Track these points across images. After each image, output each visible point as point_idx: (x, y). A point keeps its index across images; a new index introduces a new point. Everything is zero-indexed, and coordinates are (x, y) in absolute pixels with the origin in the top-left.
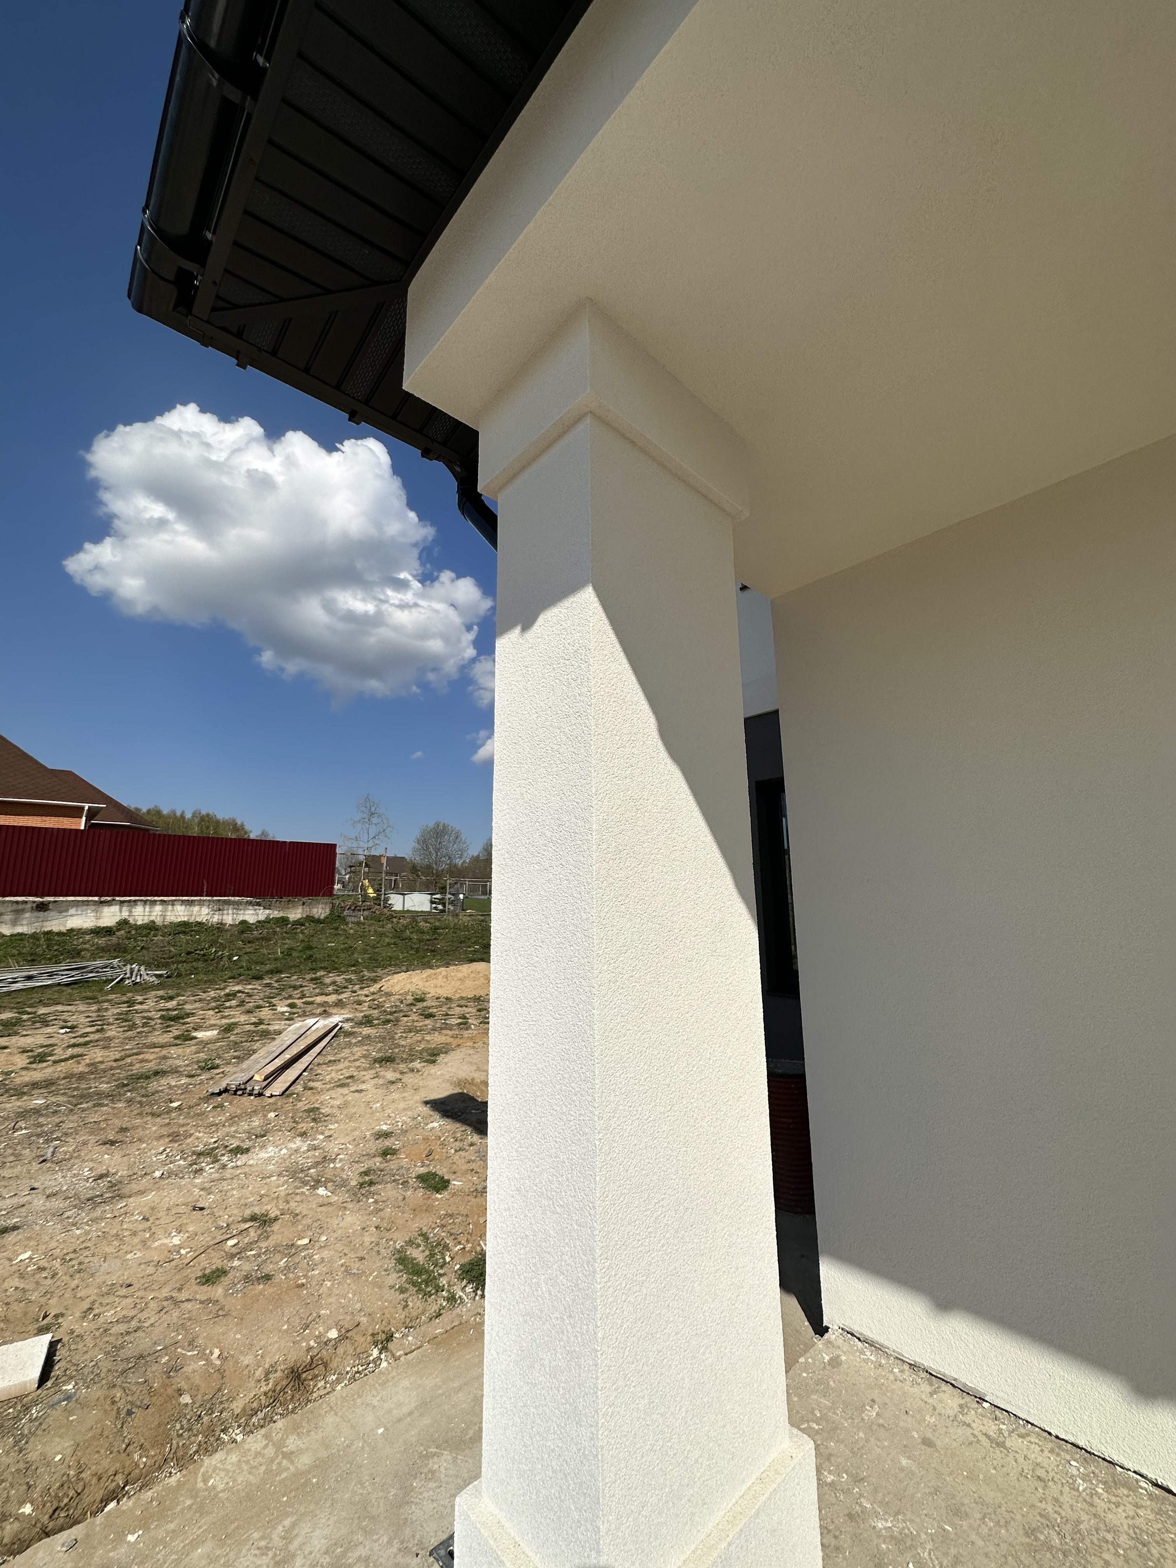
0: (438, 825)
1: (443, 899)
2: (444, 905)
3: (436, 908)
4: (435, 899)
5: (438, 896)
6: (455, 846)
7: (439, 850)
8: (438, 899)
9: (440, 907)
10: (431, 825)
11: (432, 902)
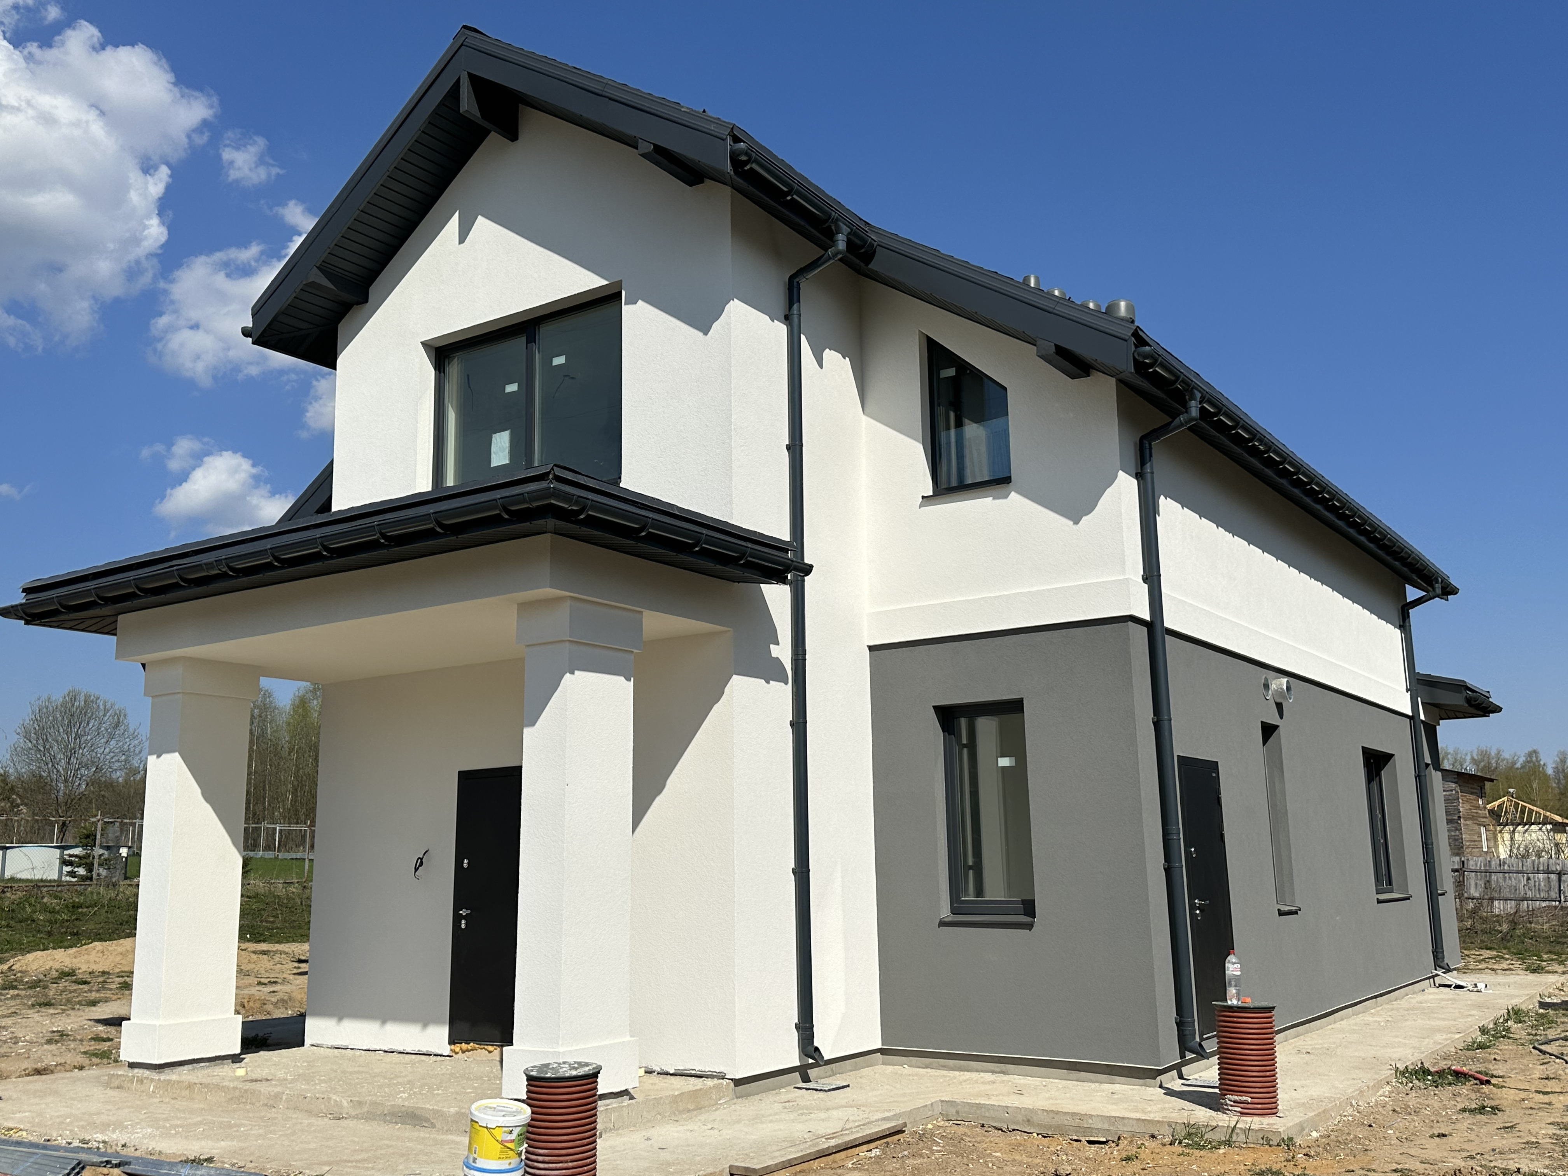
0: (74, 699)
1: (87, 856)
2: (90, 868)
3: (72, 874)
4: (71, 856)
5: (78, 851)
6: (113, 743)
7: (73, 751)
8: (76, 856)
9: (81, 871)
10: (58, 697)
11: (64, 862)
